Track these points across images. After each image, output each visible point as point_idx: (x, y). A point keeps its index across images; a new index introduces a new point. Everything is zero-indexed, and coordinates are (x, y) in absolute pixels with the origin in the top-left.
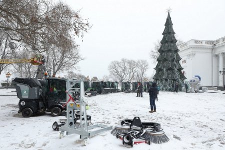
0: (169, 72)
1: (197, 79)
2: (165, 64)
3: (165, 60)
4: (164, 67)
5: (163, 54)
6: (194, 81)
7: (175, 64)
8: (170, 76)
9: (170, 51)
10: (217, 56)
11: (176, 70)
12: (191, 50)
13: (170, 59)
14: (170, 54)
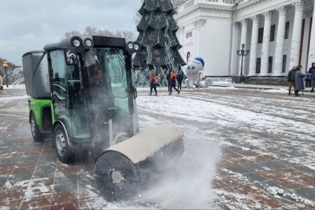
0: (157, 52)
1: (197, 64)
2: (151, 37)
3: (150, 29)
4: (148, 43)
5: (146, 18)
6: (193, 68)
7: (166, 38)
8: (158, 59)
9: (158, 11)
10: (239, 25)
11: (167, 48)
12: (199, 13)
13: (158, 27)
14: (159, 17)
